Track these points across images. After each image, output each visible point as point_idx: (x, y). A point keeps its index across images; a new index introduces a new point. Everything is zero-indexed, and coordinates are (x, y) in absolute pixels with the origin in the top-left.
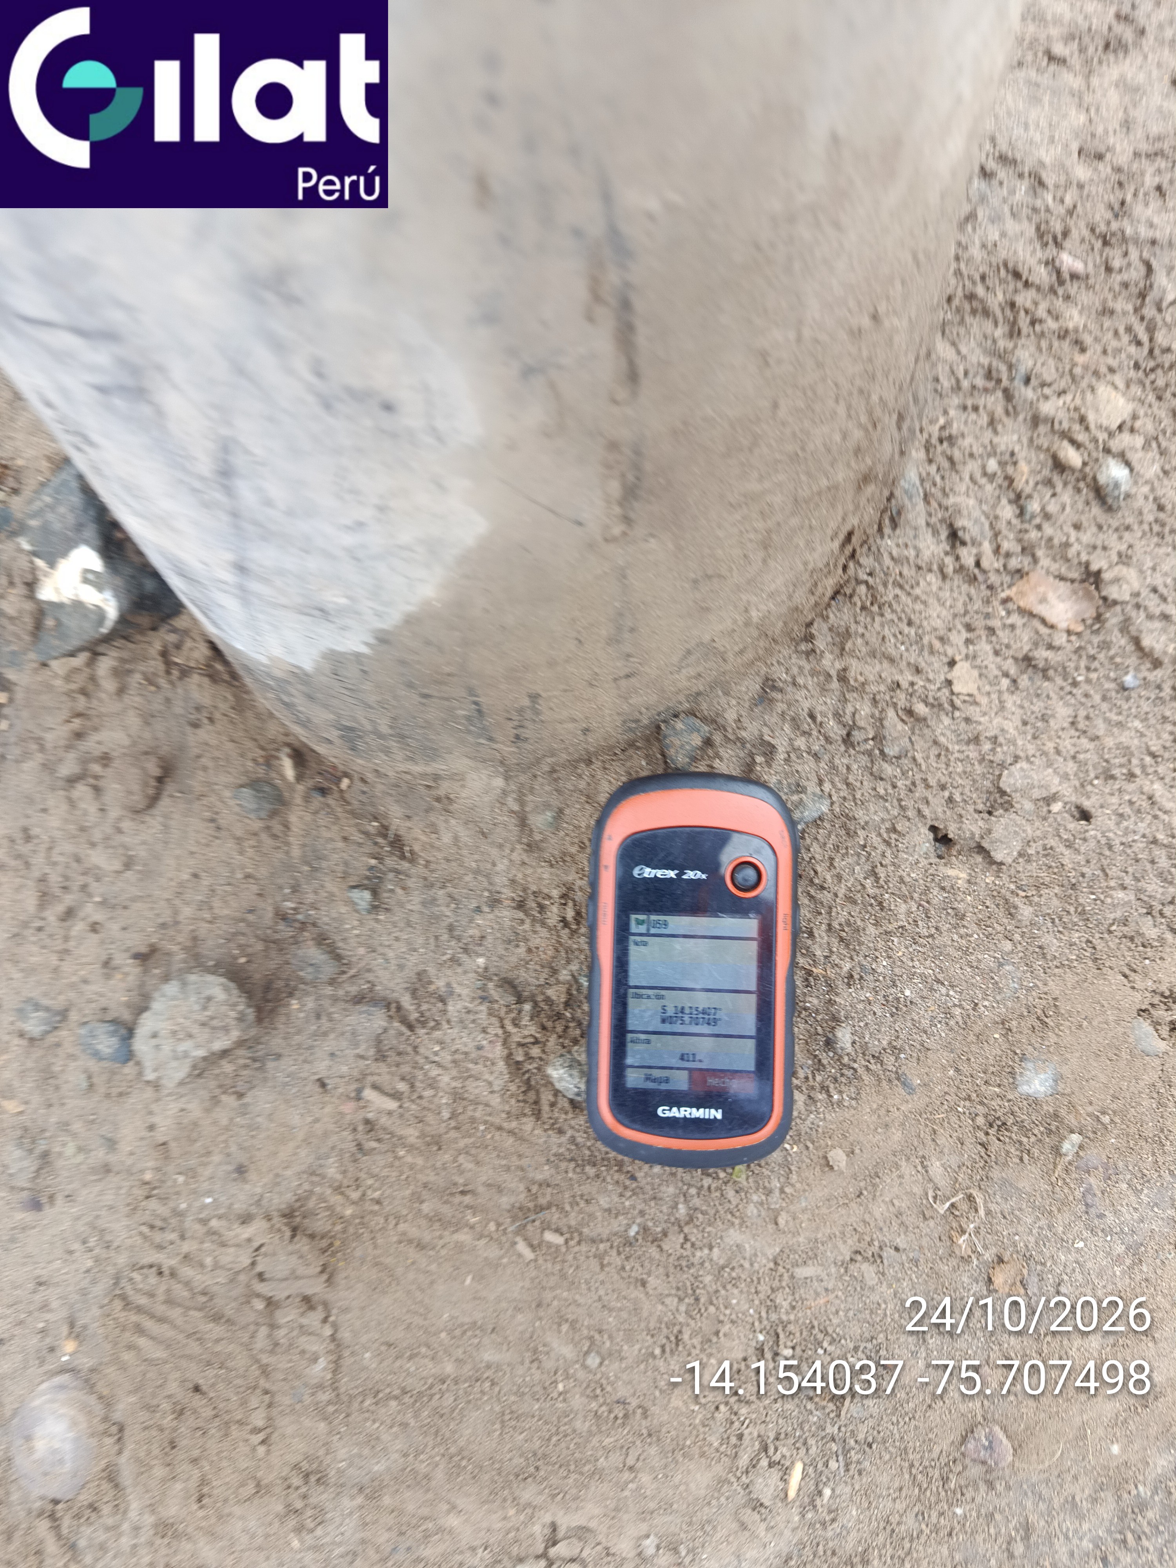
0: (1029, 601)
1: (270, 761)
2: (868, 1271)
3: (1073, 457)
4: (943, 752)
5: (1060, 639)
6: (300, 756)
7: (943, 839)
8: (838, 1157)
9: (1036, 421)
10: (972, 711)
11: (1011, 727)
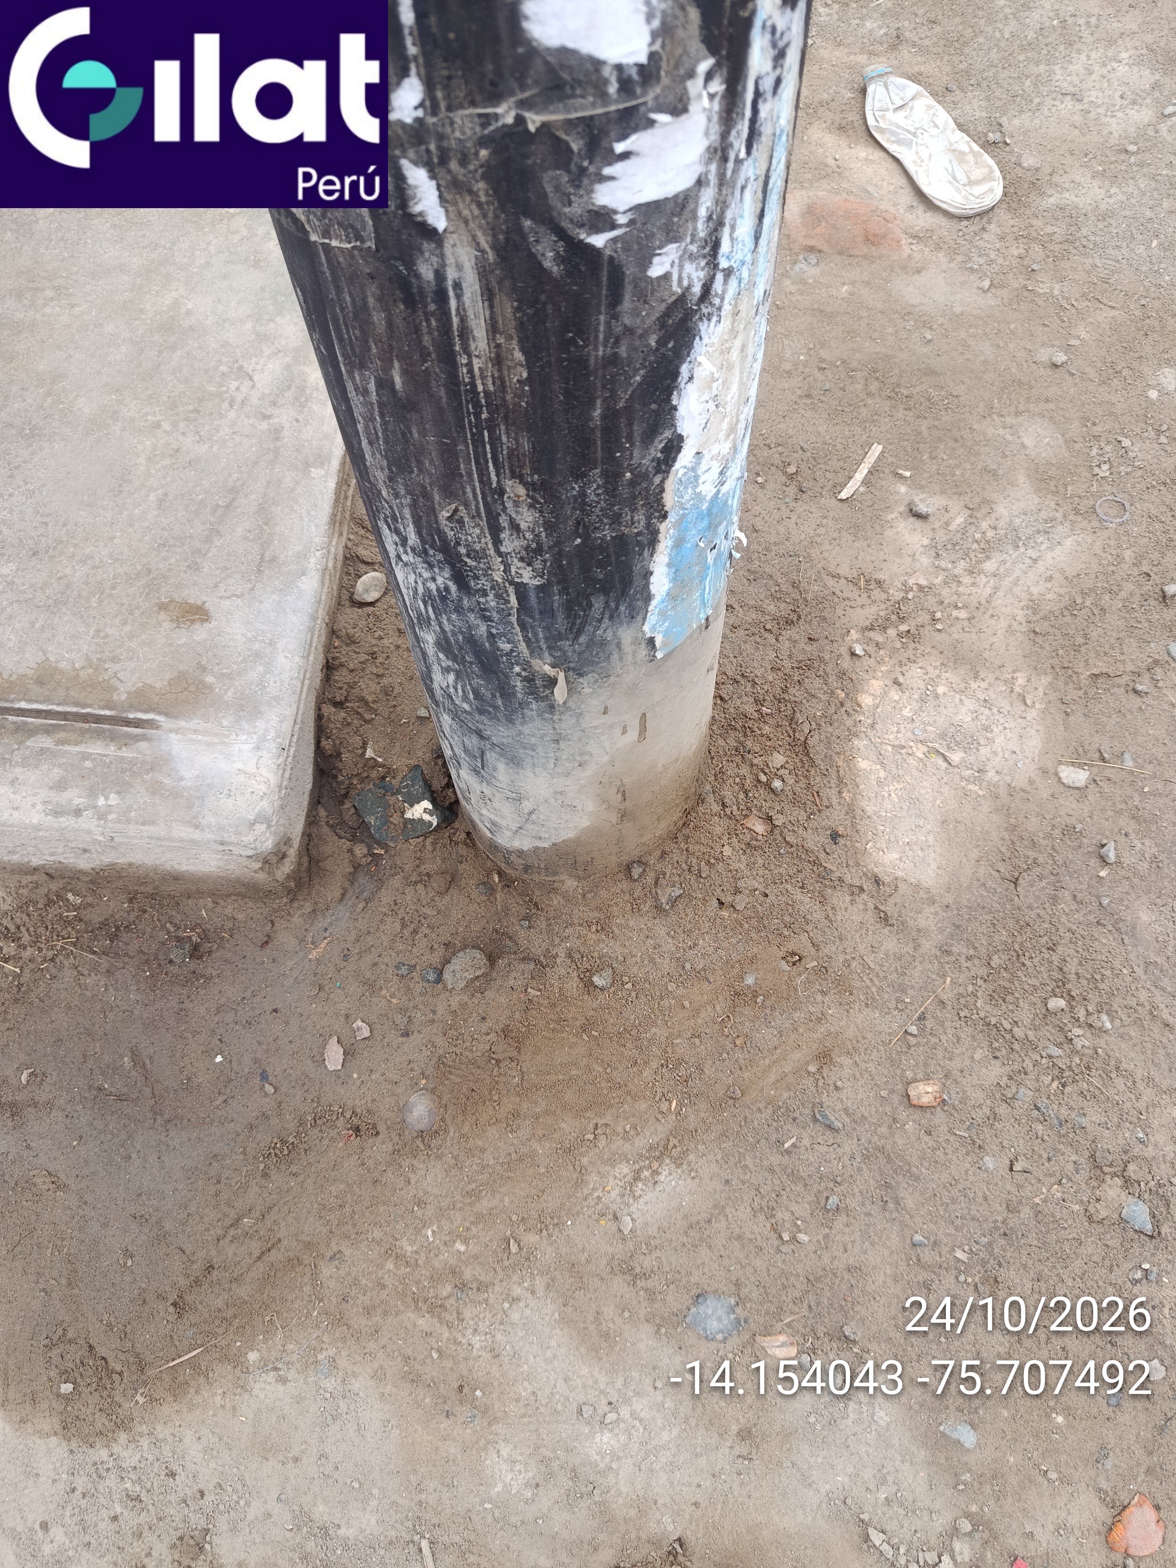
0: (749, 825)
1: (489, 875)
2: (697, 1041)
3: (763, 778)
4: (720, 875)
5: (760, 838)
6: (500, 873)
7: (721, 903)
8: (687, 1004)
9: (752, 765)
10: (730, 861)
11: (743, 867)
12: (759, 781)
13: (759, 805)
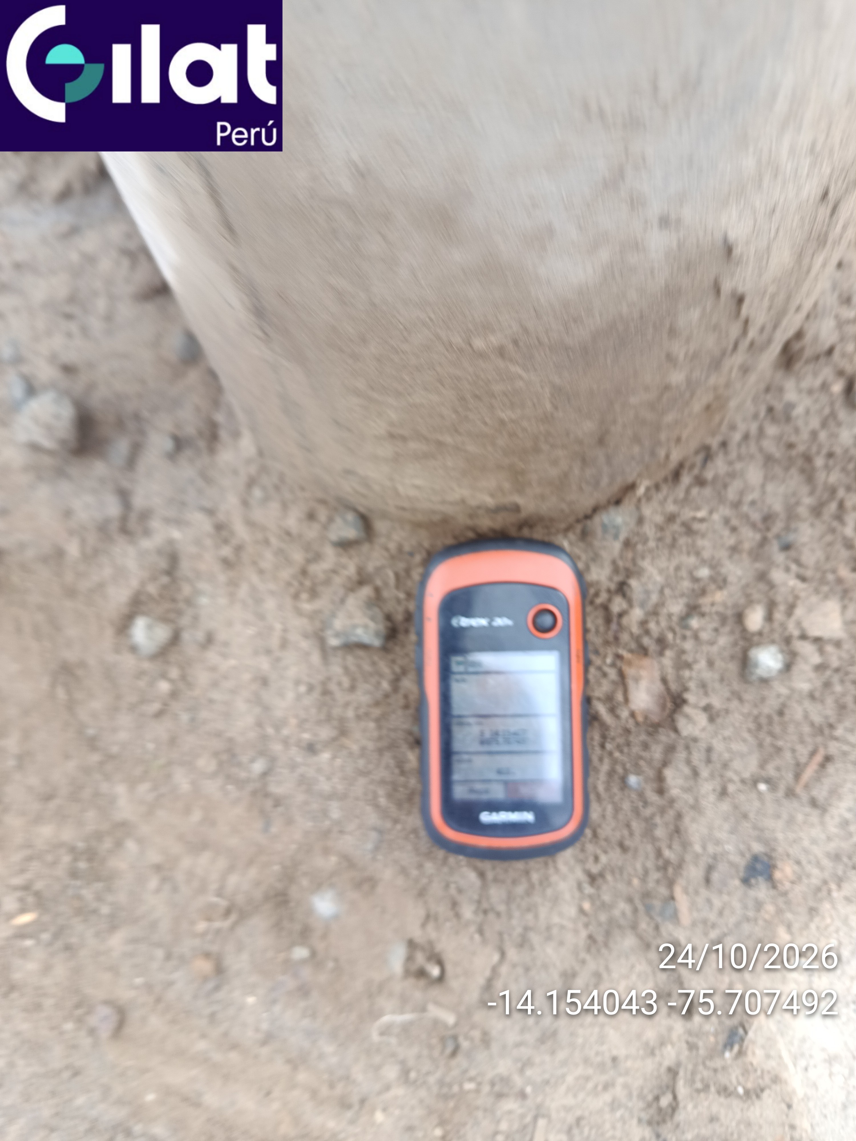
3: (755, 621)
12: (740, 617)
13: (689, 658)
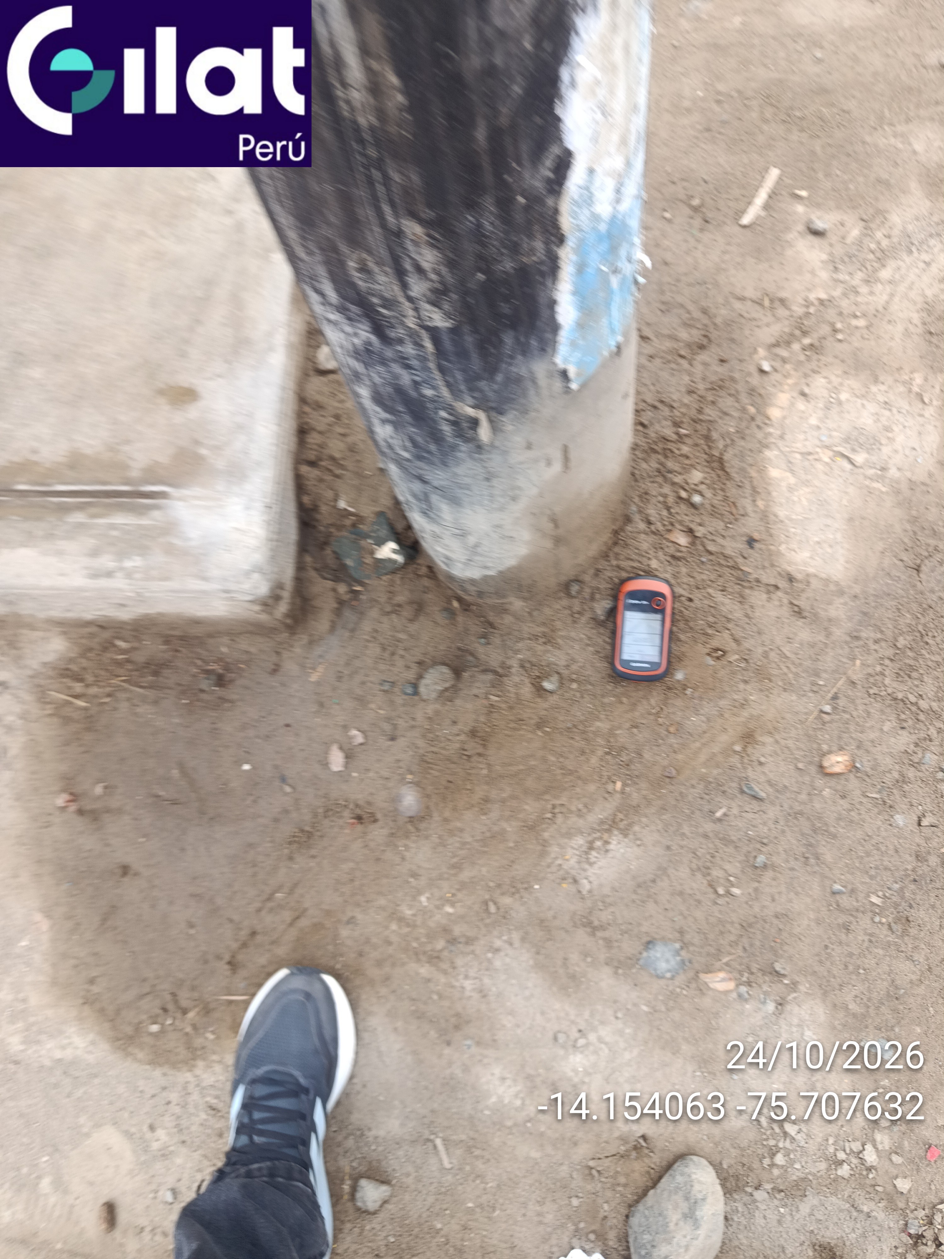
0: (673, 539)
1: (449, 602)
2: (635, 730)
5: (683, 549)
6: (459, 599)
9: (673, 484)
